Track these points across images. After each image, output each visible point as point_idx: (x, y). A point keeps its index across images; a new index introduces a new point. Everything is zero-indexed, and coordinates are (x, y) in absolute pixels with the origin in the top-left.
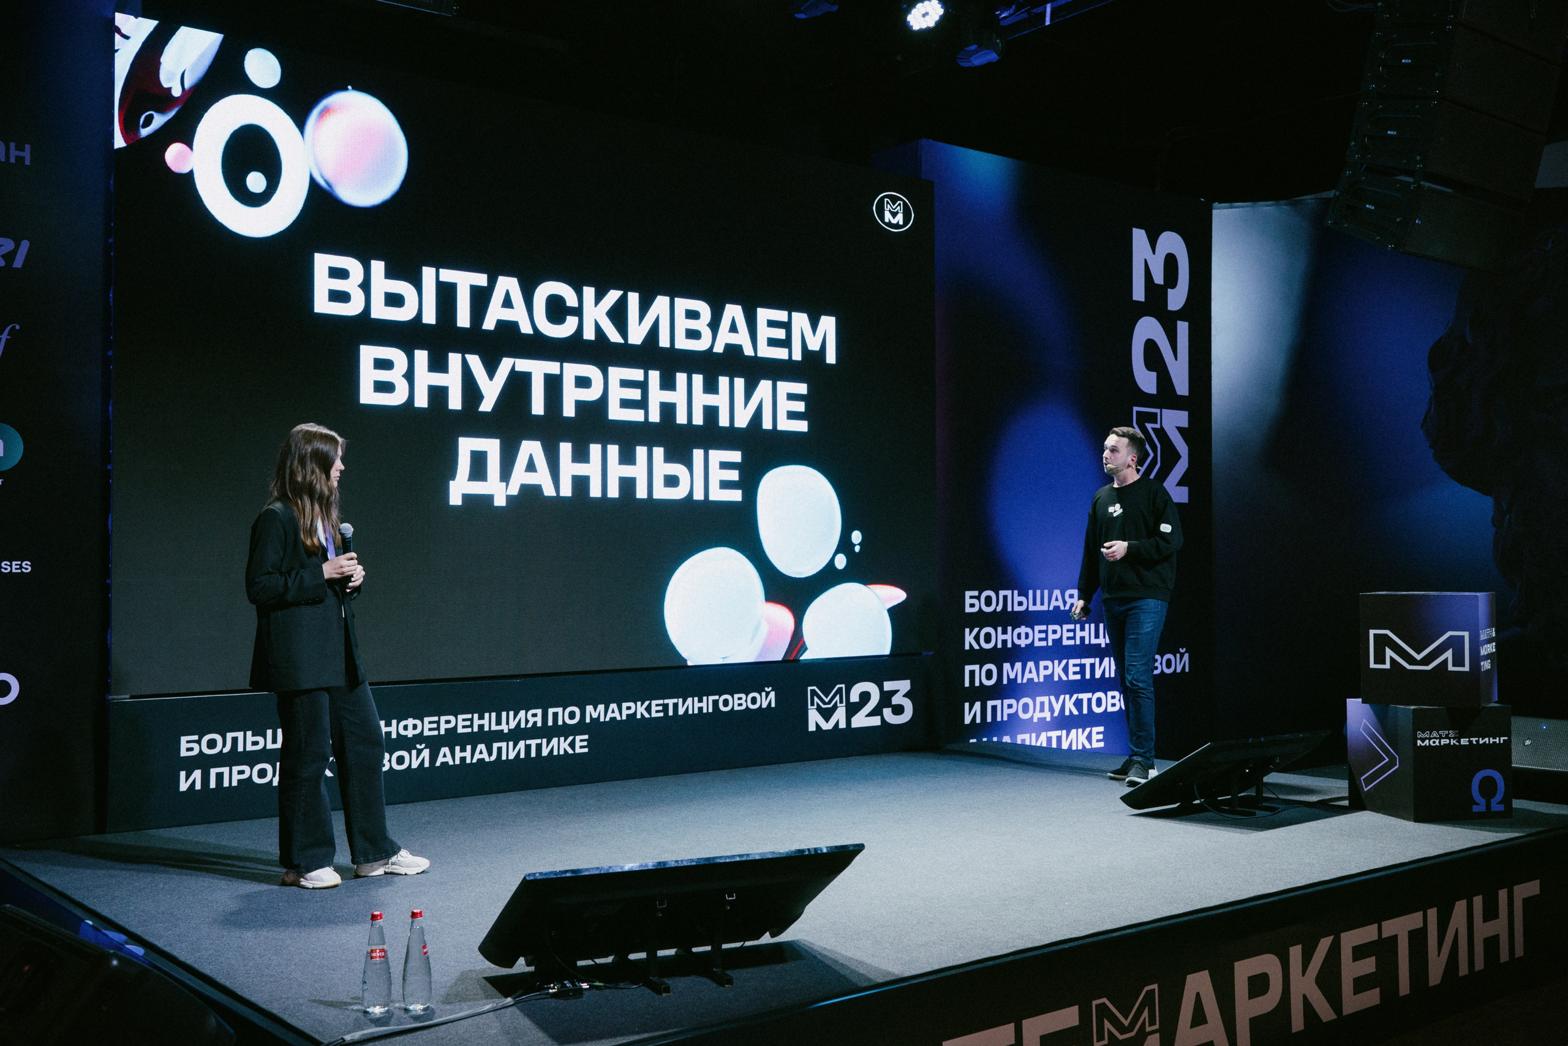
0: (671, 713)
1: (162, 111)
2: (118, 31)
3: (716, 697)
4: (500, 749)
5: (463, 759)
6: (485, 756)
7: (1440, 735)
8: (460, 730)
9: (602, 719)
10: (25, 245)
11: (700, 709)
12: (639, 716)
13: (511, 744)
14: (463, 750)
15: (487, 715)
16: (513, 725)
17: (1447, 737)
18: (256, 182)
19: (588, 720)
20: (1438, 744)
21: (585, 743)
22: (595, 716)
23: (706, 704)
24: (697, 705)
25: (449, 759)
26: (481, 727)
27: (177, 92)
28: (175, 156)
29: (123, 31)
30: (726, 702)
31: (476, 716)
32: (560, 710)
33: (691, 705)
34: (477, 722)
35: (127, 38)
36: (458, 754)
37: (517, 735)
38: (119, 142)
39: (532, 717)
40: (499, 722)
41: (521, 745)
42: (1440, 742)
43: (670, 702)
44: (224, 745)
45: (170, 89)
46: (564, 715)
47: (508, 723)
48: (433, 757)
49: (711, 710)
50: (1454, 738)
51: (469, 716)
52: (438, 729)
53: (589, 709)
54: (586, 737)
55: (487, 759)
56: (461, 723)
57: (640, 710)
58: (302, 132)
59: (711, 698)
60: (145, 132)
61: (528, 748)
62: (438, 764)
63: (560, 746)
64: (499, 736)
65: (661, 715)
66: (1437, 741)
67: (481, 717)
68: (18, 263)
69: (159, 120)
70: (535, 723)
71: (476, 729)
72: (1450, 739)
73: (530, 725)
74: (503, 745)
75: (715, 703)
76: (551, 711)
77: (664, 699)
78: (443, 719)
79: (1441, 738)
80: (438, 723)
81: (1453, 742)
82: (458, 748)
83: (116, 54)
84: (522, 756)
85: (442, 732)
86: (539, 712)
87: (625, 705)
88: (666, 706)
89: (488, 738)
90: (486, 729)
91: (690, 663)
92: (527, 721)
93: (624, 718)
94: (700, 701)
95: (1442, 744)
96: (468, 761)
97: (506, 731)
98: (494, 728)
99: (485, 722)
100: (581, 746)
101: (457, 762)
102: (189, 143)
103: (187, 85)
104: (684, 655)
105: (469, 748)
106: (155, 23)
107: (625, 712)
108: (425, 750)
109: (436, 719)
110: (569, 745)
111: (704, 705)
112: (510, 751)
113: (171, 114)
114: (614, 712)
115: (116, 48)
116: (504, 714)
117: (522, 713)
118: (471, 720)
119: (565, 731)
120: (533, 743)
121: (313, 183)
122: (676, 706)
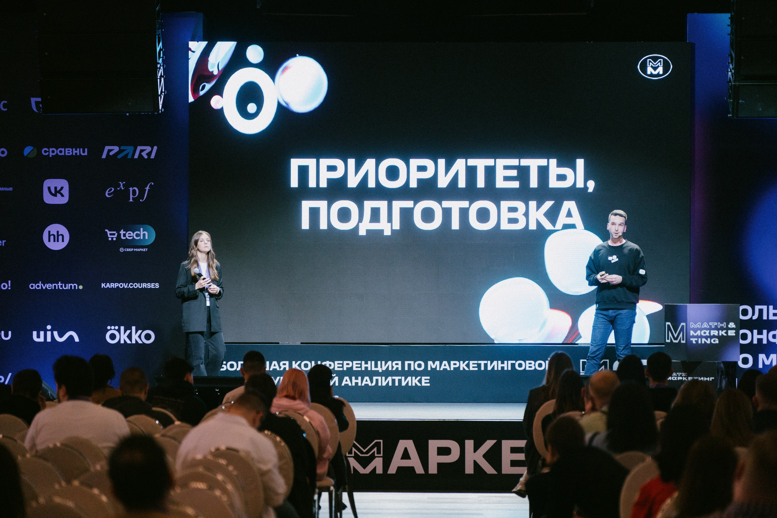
0: (483, 368)
1: (208, 82)
2: (190, 50)
3: (514, 362)
4: (377, 380)
5: (357, 383)
6: (369, 383)
7: (677, 375)
8: (355, 369)
9: (438, 369)
10: (155, 148)
11: (503, 368)
12: (461, 369)
13: (384, 378)
14: (357, 379)
15: (369, 362)
16: (384, 368)
17: (681, 376)
18: (252, 108)
19: (429, 369)
20: (676, 380)
21: (428, 381)
22: (434, 367)
23: (507, 365)
24: (500, 365)
25: (349, 383)
26: (366, 368)
27: (216, 73)
28: (216, 102)
29: (193, 50)
30: (520, 365)
31: (363, 362)
32: (412, 362)
33: (497, 365)
34: (364, 365)
35: (194, 52)
36: (354, 381)
37: (386, 373)
38: (191, 99)
39: (397, 365)
40: (376, 366)
41: (390, 379)
42: (677, 379)
43: (482, 363)
44: (237, 367)
45: (213, 72)
46: (414, 365)
47: (381, 367)
48: (340, 381)
49: (510, 369)
50: (685, 377)
51: (360, 362)
52: (343, 367)
53: (430, 363)
54: (429, 378)
55: (370, 385)
56: (355, 365)
57: (463, 366)
58: (274, 81)
59: (510, 362)
60: (202, 93)
61: (393, 381)
62: (343, 385)
63: (413, 381)
64: (377, 373)
65: (476, 369)
66: (676, 378)
67: (366, 363)
68: (153, 156)
69: (208, 86)
70: (397, 368)
71: (363, 369)
72: (682, 377)
73: (394, 369)
74: (379, 378)
75: (513, 365)
76: (407, 363)
77: (478, 360)
78: (345, 362)
79: (678, 376)
80: (343, 364)
81: (684, 379)
82: (353, 378)
83: (189, 60)
84: (390, 384)
85: (345, 369)
86: (400, 363)
87: (452, 362)
88: (479, 365)
89: (371, 374)
90: (369, 369)
91: (496, 342)
92: (393, 367)
93: (452, 369)
94: (503, 363)
95: (678, 379)
96: (360, 384)
97: (380, 371)
98: (374, 369)
99: (369, 365)
100: (425, 381)
101: (354, 384)
102: (221, 95)
103: (220, 69)
104: (492, 337)
105: (360, 378)
106: (206, 43)
107: (452, 367)
108: (336, 377)
109: (341, 362)
110: (418, 381)
111: (505, 365)
112: (383, 382)
113: (213, 83)
114: (445, 365)
115: (189, 58)
116: (379, 362)
117: (389, 363)
118: (361, 364)
119: (415, 374)
120: (397, 378)
121: (279, 105)
122: (486, 365)
